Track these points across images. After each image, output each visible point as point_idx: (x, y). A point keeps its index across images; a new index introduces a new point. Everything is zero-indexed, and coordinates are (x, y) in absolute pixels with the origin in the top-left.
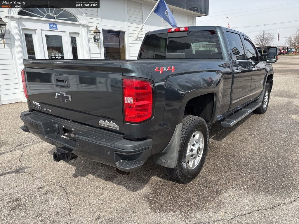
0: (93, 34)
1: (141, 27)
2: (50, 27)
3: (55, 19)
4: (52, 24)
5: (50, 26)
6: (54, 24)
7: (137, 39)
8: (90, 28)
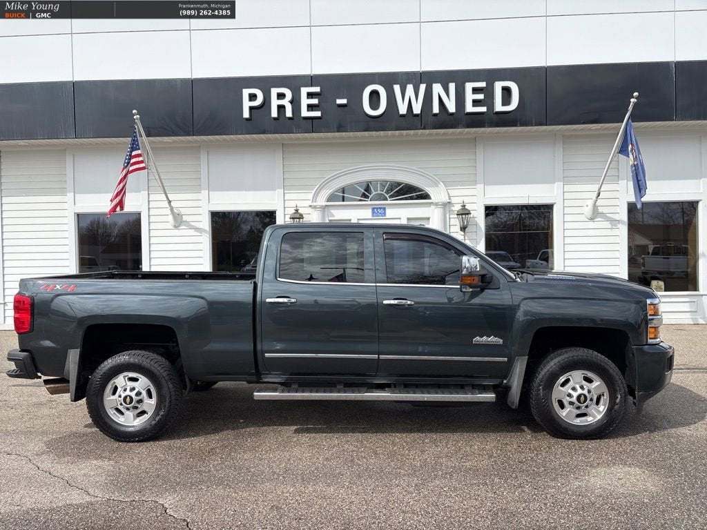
0: (456, 216)
1: (596, 187)
2: (373, 214)
3: (386, 199)
4: (377, 209)
5: (373, 212)
6: (380, 208)
7: (592, 219)
8: (454, 206)
